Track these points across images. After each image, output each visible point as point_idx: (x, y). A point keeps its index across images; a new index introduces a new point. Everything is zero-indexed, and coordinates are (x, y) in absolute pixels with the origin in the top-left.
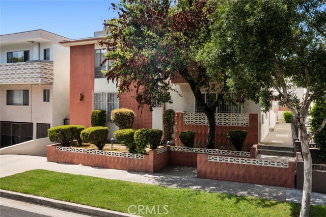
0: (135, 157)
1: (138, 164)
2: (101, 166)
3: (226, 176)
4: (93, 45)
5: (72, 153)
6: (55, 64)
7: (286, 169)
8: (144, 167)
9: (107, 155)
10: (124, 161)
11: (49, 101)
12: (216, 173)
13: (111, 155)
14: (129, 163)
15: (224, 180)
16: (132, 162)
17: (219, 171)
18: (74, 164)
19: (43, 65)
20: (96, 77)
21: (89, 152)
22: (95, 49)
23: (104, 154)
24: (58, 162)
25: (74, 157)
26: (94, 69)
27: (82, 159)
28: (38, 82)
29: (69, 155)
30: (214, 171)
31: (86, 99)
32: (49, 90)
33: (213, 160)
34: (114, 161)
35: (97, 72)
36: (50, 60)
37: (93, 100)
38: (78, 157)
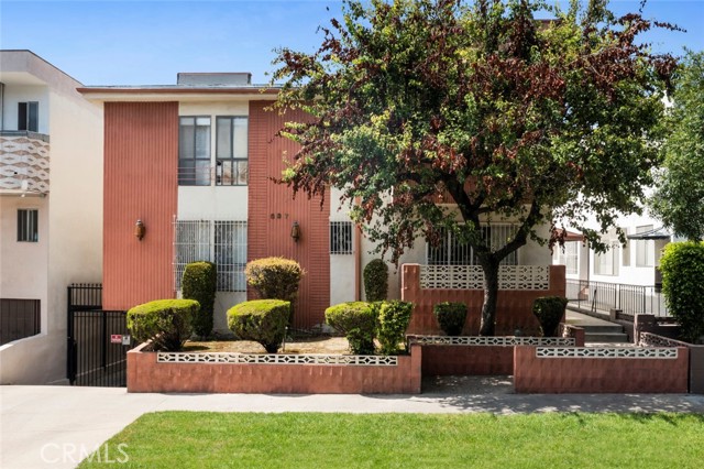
0: (377, 364)
1: (384, 378)
2: (290, 389)
3: (572, 384)
4: (175, 104)
5: (209, 366)
6: (53, 143)
7: (675, 360)
8: (399, 384)
9: (306, 363)
10: (350, 373)
11: (35, 240)
12: (553, 381)
13: (316, 363)
14: (364, 377)
15: (568, 392)
16: (370, 374)
17: (559, 377)
18: (212, 392)
19: (32, 146)
20: (181, 183)
21: (257, 359)
22: (180, 114)
23: (297, 362)
24: (163, 391)
25: (212, 376)
26: (175, 163)
27: (237, 377)
28: (19, 188)
29: (198, 370)
30: (549, 375)
31: (154, 235)
32: (36, 212)
33: (546, 356)
34: (324, 375)
35: (184, 171)
36: (40, 131)
37: (175, 238)
38: (224, 373)
